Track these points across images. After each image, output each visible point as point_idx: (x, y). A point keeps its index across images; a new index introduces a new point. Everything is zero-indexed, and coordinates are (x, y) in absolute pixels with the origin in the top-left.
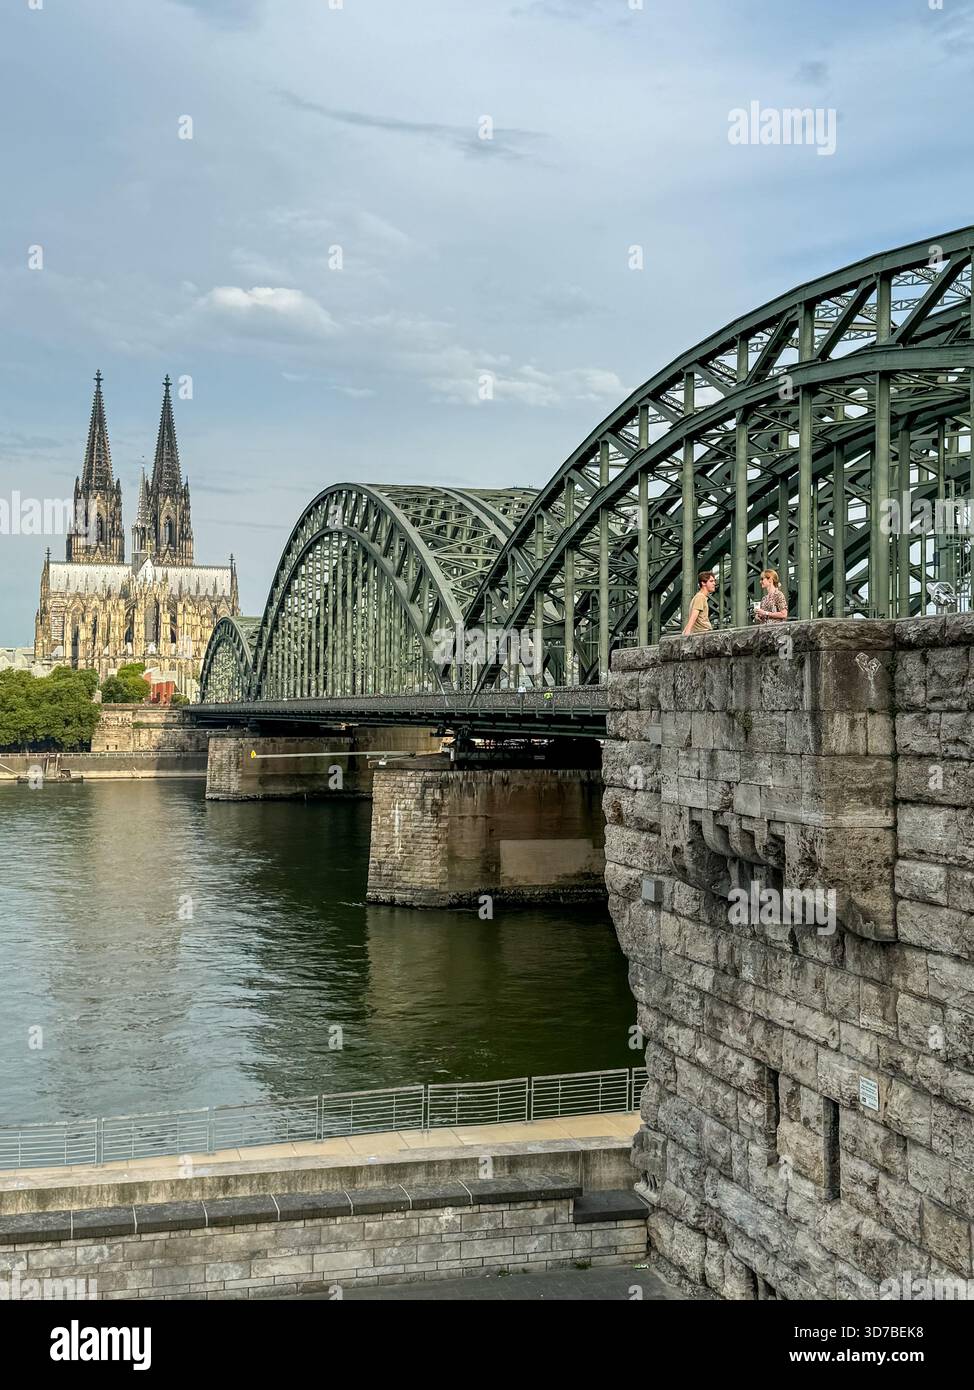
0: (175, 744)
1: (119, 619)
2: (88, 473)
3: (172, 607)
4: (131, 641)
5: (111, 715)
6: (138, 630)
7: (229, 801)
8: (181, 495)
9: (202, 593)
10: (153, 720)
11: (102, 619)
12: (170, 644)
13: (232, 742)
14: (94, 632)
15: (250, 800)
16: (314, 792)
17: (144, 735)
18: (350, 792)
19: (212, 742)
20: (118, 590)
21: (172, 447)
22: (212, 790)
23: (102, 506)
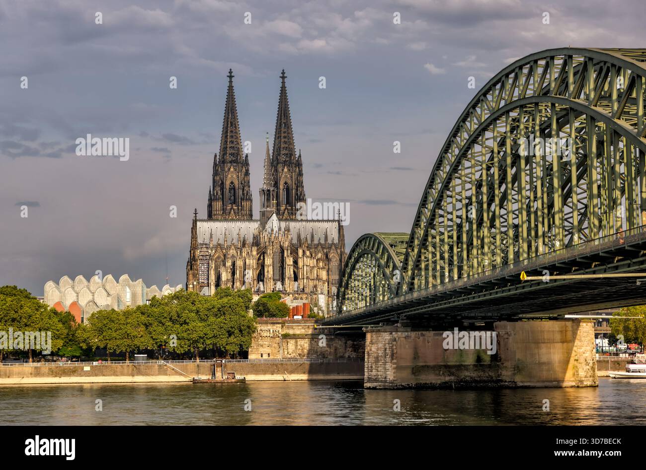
0: (317, 352)
1: (252, 262)
2: (224, 150)
3: (294, 252)
4: (263, 281)
5: (264, 327)
6: (268, 272)
7: (385, 389)
8: (296, 164)
9: (316, 242)
10: (298, 332)
11: (239, 263)
12: (293, 282)
13: (386, 336)
14: (233, 274)
15: (404, 388)
16: (461, 381)
17: (291, 344)
18: (493, 381)
19: (368, 336)
20: (250, 240)
21: (288, 126)
22: (370, 380)
23: (235, 176)
